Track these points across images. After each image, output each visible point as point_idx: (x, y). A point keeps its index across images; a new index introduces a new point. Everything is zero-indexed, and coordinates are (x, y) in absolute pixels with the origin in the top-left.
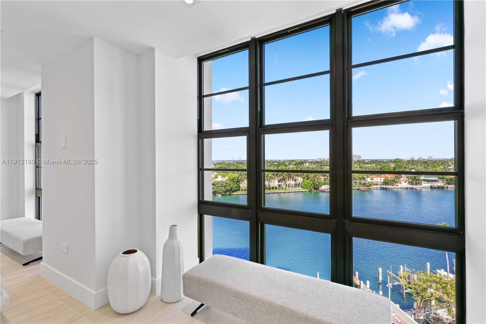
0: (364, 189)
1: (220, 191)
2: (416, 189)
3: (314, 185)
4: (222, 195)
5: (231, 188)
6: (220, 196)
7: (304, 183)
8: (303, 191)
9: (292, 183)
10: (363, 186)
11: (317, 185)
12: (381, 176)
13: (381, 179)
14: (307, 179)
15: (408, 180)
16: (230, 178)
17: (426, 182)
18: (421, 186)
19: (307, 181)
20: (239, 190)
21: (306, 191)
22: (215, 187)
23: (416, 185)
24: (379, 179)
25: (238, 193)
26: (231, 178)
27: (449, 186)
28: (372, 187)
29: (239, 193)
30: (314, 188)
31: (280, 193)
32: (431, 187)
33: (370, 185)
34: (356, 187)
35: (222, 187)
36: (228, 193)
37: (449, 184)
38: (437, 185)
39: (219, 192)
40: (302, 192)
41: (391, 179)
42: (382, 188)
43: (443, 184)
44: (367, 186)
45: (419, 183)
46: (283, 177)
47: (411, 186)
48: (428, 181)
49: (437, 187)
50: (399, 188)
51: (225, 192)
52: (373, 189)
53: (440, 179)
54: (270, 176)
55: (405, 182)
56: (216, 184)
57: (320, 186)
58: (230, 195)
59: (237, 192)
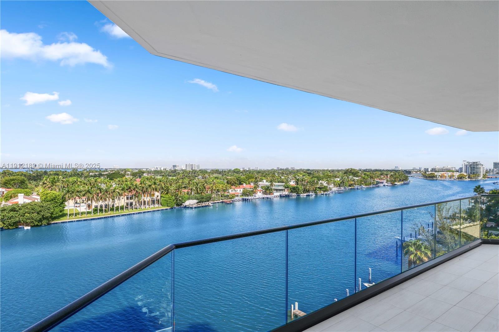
0: (228, 202)
1: (28, 221)
2: (270, 198)
3: (177, 200)
4: (32, 227)
5: (52, 214)
6: (29, 228)
7: (162, 198)
8: (164, 209)
9: (147, 199)
10: (226, 198)
11: (180, 200)
12: (239, 187)
13: (240, 190)
14: (167, 193)
15: (262, 190)
16: (47, 197)
17: (275, 192)
18: (273, 196)
19: (167, 196)
20: (64, 215)
21: (167, 209)
22: (16, 215)
23: (269, 194)
24: (239, 190)
25: (64, 221)
26: (49, 198)
27: (293, 194)
28: (235, 199)
29: (66, 221)
30: (176, 205)
31: (134, 214)
32: (281, 196)
33: (233, 197)
34: (220, 200)
35: (33, 213)
36: (45, 222)
37: (292, 192)
38: (284, 194)
39: (27, 223)
40: (161, 210)
41: (250, 190)
42: (244, 200)
43: (289, 193)
44: (230, 198)
45: (272, 193)
46: (137, 192)
47: (265, 196)
48: (277, 190)
49: (284, 195)
50: (257, 198)
51: (40, 221)
52: (236, 201)
53: (286, 188)
54: (118, 192)
55: (260, 192)
56: (20, 209)
57: (183, 202)
58: (49, 224)
59: (62, 218)
